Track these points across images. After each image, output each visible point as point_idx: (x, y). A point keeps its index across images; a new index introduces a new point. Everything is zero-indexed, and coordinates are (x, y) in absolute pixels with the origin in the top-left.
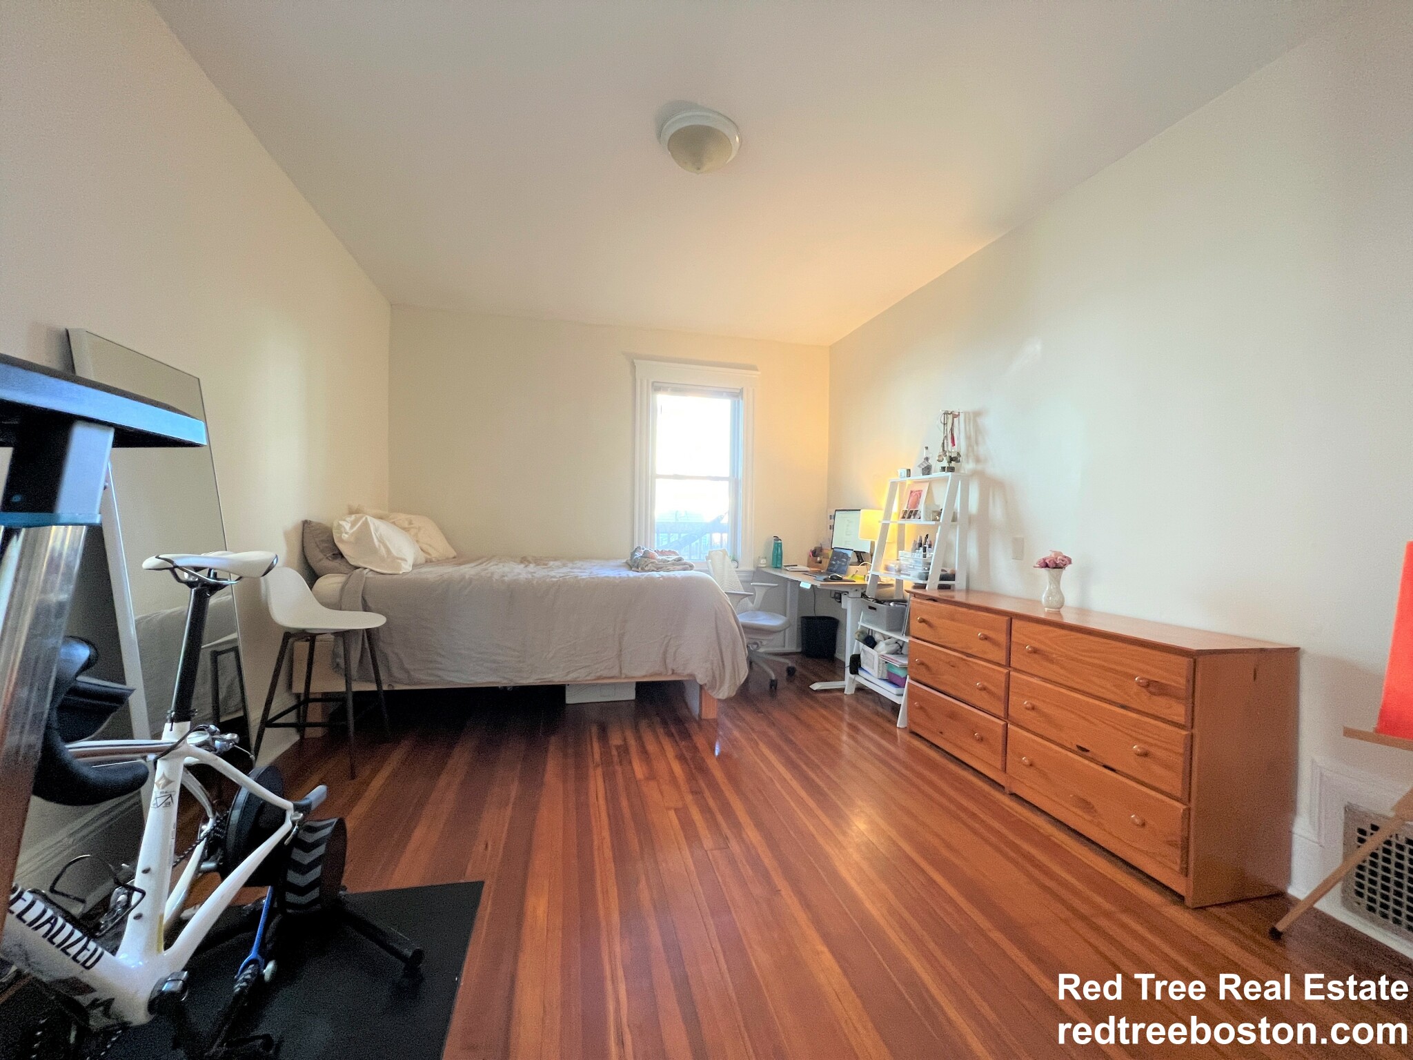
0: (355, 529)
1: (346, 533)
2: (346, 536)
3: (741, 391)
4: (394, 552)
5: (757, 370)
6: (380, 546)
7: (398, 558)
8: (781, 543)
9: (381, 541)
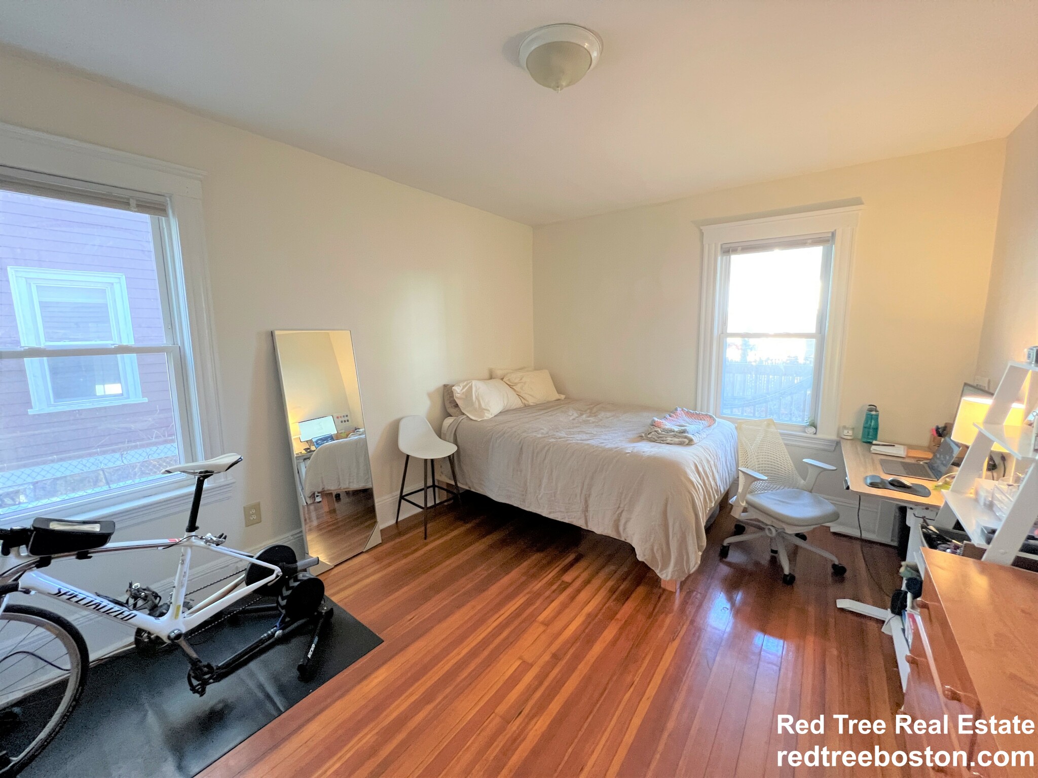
0: (464, 390)
1: (458, 393)
2: (459, 395)
3: (833, 234)
4: (483, 406)
5: (862, 203)
6: (475, 401)
7: (484, 409)
8: (877, 416)
9: (477, 398)
